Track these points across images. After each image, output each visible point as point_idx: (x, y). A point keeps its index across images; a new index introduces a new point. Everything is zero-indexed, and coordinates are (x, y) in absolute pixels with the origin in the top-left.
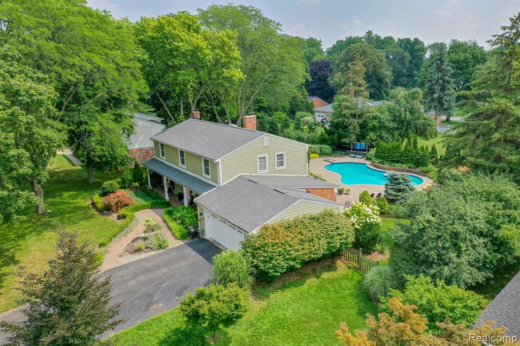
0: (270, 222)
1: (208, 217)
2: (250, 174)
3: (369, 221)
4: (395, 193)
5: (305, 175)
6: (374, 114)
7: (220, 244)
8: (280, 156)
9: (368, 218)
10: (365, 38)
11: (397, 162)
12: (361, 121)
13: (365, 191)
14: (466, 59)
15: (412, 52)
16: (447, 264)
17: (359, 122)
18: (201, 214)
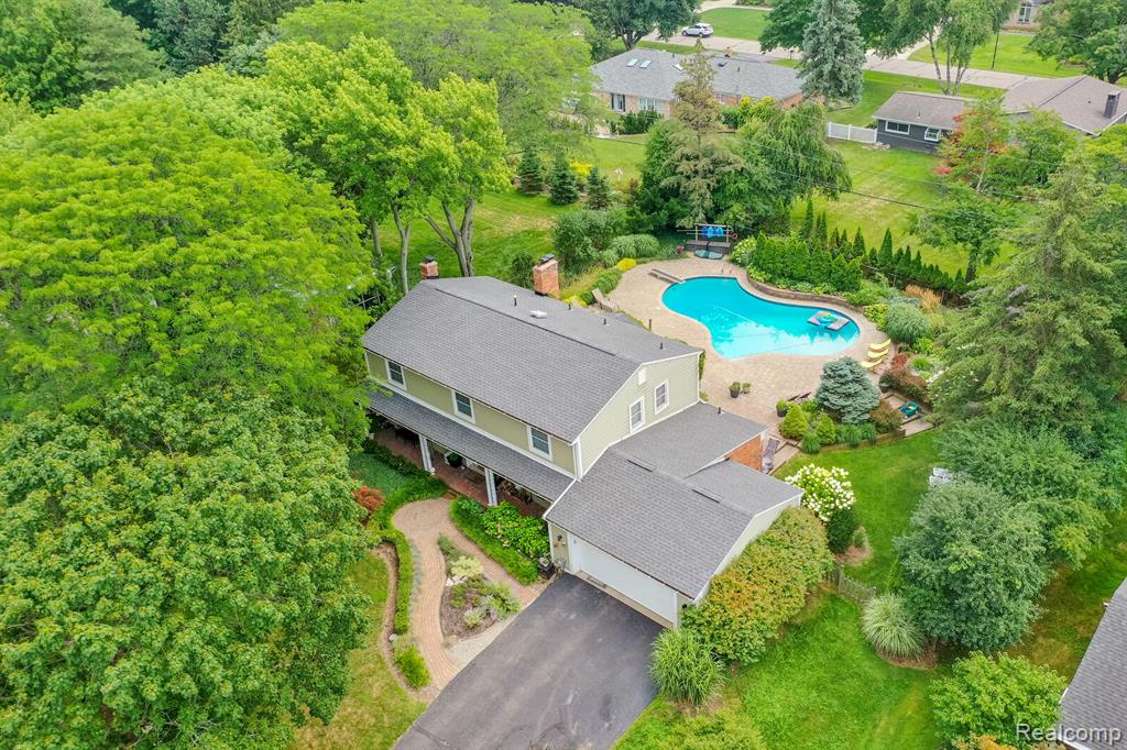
1: (575, 543)
2: (619, 441)
3: (841, 507)
6: (739, 167)
7: (605, 586)
8: (661, 390)
9: (837, 501)
11: (801, 281)
12: (712, 182)
16: (1001, 615)
17: (709, 185)
18: (560, 538)
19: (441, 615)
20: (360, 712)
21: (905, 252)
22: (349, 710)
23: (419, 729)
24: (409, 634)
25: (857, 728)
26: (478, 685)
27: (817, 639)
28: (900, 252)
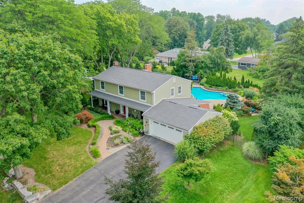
0: (197, 124)
1: (151, 123)
2: (167, 99)
3: (234, 120)
4: (233, 104)
5: (189, 97)
6: (202, 60)
7: (160, 138)
8: (180, 88)
9: (233, 119)
10: (171, 12)
11: (219, 86)
12: (195, 64)
13: (218, 104)
14: (235, 28)
15: (197, 21)
17: (194, 65)
18: (147, 122)
19: (107, 142)
20: (76, 163)
21: (248, 81)
22: (73, 162)
23: (95, 168)
24: (96, 145)
25: (243, 177)
26: (116, 158)
27: (228, 154)
28: (247, 81)
